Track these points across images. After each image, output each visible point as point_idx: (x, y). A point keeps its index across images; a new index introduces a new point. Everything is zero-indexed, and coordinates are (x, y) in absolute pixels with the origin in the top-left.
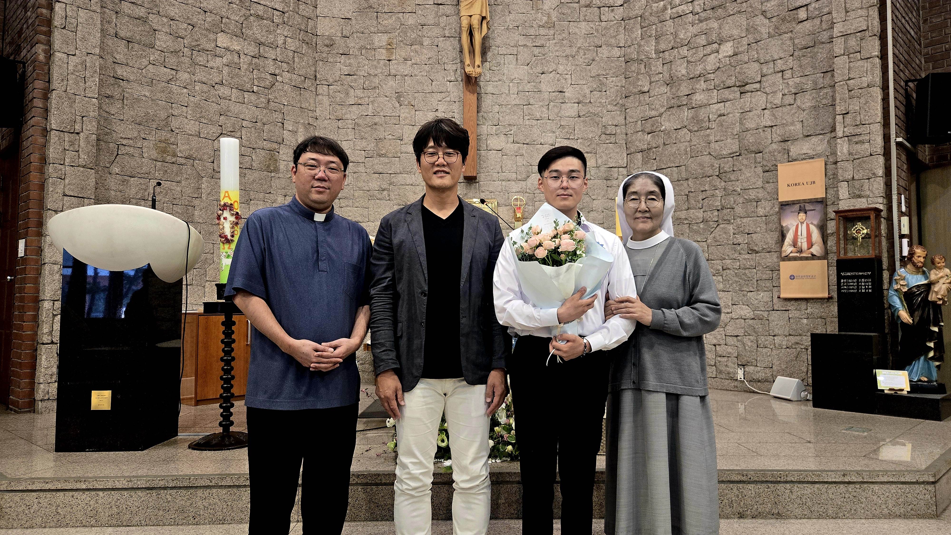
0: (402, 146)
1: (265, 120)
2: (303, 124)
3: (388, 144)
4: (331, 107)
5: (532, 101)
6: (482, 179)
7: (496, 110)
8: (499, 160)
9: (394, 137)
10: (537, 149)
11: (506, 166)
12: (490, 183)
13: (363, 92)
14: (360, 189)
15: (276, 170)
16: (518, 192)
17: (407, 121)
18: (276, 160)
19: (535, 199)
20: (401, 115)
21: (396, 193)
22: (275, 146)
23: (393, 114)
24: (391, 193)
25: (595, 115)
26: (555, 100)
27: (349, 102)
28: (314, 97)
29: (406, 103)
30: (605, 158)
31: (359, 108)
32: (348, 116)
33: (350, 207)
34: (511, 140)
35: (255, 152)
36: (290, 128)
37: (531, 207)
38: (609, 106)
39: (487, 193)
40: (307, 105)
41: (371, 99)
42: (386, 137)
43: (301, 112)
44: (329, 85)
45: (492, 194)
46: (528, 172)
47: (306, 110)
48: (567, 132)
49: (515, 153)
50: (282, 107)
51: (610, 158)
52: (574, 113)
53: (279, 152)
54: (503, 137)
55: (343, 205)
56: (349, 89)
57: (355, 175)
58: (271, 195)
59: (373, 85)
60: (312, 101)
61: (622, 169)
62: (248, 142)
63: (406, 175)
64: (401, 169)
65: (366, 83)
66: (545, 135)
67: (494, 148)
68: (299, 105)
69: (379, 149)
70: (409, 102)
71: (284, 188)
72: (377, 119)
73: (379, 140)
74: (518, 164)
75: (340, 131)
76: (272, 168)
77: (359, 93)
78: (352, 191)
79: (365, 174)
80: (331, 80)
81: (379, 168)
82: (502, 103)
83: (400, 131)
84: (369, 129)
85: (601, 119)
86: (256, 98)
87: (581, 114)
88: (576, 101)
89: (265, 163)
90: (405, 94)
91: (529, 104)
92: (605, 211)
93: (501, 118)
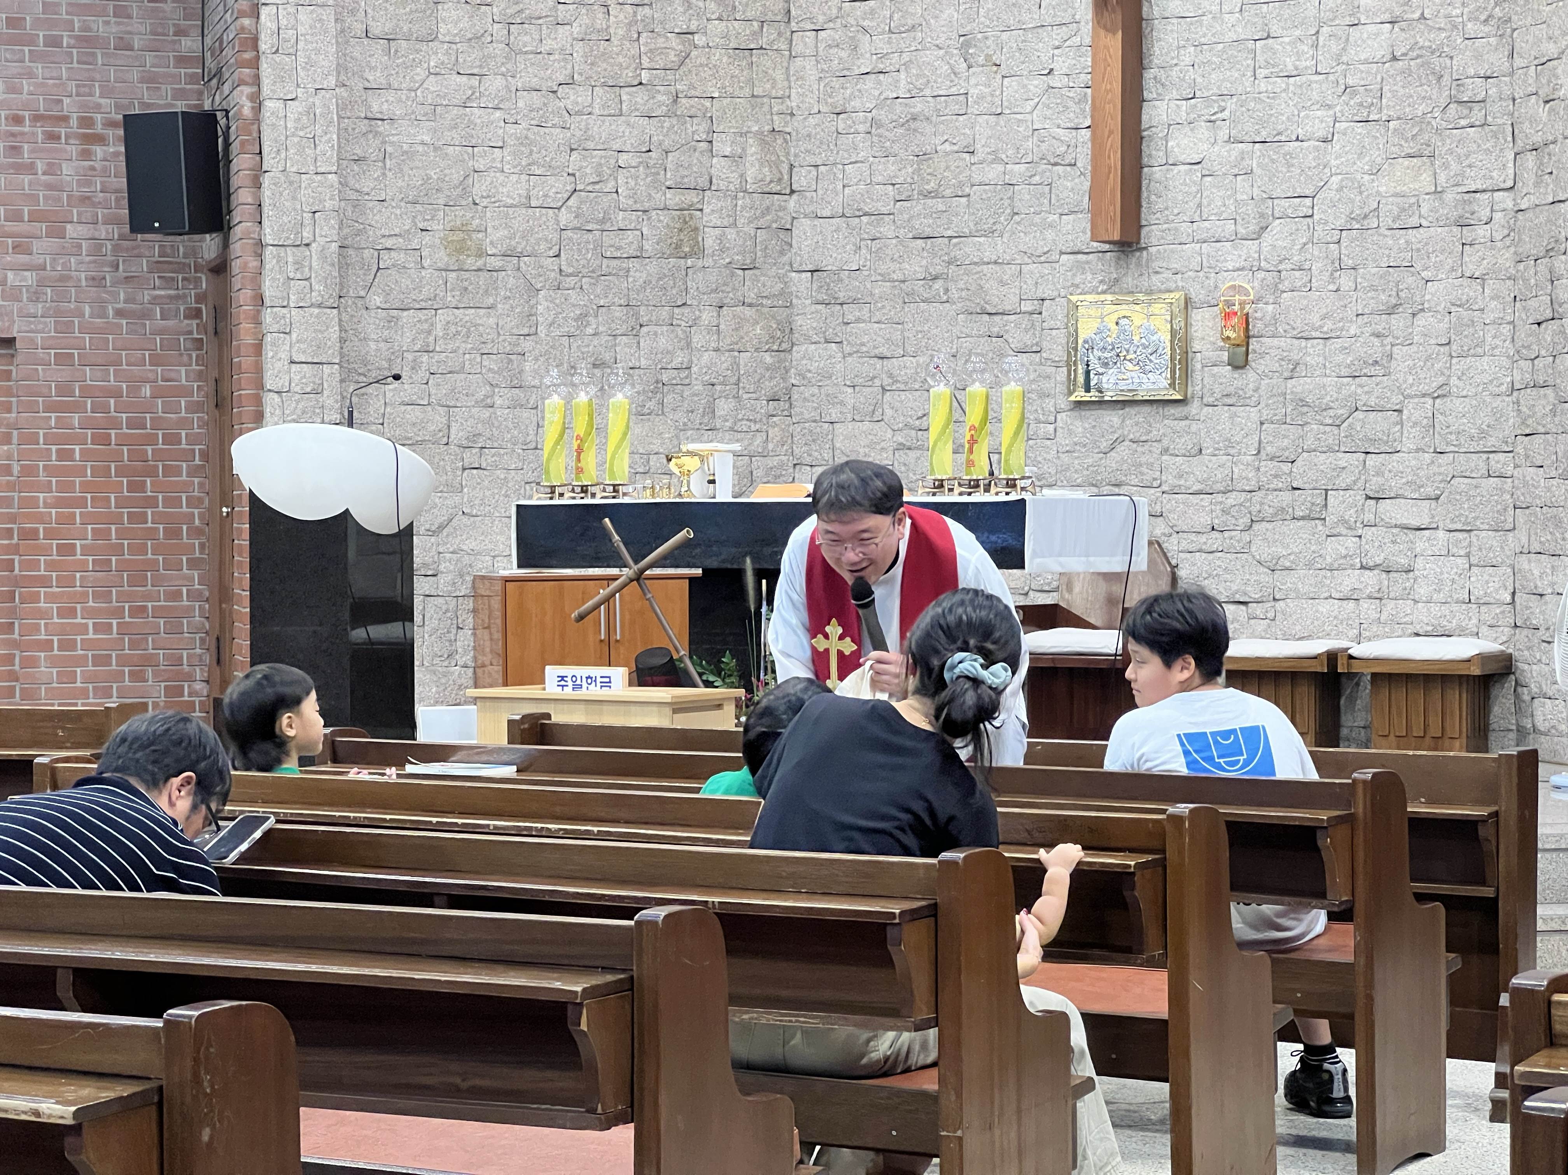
0: (973, 168)
1: (667, 143)
2: (760, 133)
3: (943, 165)
4: (822, 85)
5: (1275, 30)
6: (1154, 241)
7: (1188, 60)
8: (1194, 189)
9: (956, 148)
10: (1285, 155)
11: (1209, 205)
12: (1172, 251)
13: (889, 43)
14: (885, 278)
15: (698, 251)
16: (1238, 270)
17: (984, 106)
18: (696, 229)
19: (1280, 286)
20: (971, 91)
21: (961, 285)
22: (692, 197)
23: (954, 90)
24: (952, 286)
25: (1433, 53)
26: (1332, 20)
27: (859, 67)
28: (785, 64)
29: (981, 60)
30: (1454, 167)
31: (880, 83)
32: (856, 104)
33: (864, 321)
34: (1223, 134)
35: (649, 219)
36: (728, 151)
37: (1270, 308)
38: (1470, 25)
39: (1168, 274)
40: (768, 86)
41: (906, 57)
42: (939, 148)
43: (753, 107)
44: (817, 31)
45: (1179, 276)
46: (1262, 215)
47: (765, 100)
48: (1361, 104)
49: (1232, 167)
50: (708, 103)
51: (1470, 166)
52: (1381, 52)
53: (701, 210)
54: (1203, 130)
55: (850, 317)
56: (860, 36)
57: (875, 245)
58: (686, 310)
59: (910, 22)
60: (779, 75)
61: (1501, 193)
62: (631, 202)
63: (982, 239)
64: (971, 224)
65: (896, 16)
66: (1307, 116)
67: (1182, 158)
68: (747, 92)
69: (922, 179)
70: (988, 57)
71: (715, 291)
72: (918, 106)
73: (922, 156)
74: (1239, 197)
75: (842, 139)
76: (687, 249)
77: (881, 43)
78: (869, 286)
79: (894, 241)
80: (821, 18)
81: (924, 225)
82: (1203, 40)
83: (967, 131)
84: (901, 131)
85: (1448, 62)
86: (646, 98)
87: (1398, 54)
88: (1387, 17)
89: (669, 241)
90: (980, 36)
91: (1268, 37)
92: (1453, 309)
93: (1199, 80)
